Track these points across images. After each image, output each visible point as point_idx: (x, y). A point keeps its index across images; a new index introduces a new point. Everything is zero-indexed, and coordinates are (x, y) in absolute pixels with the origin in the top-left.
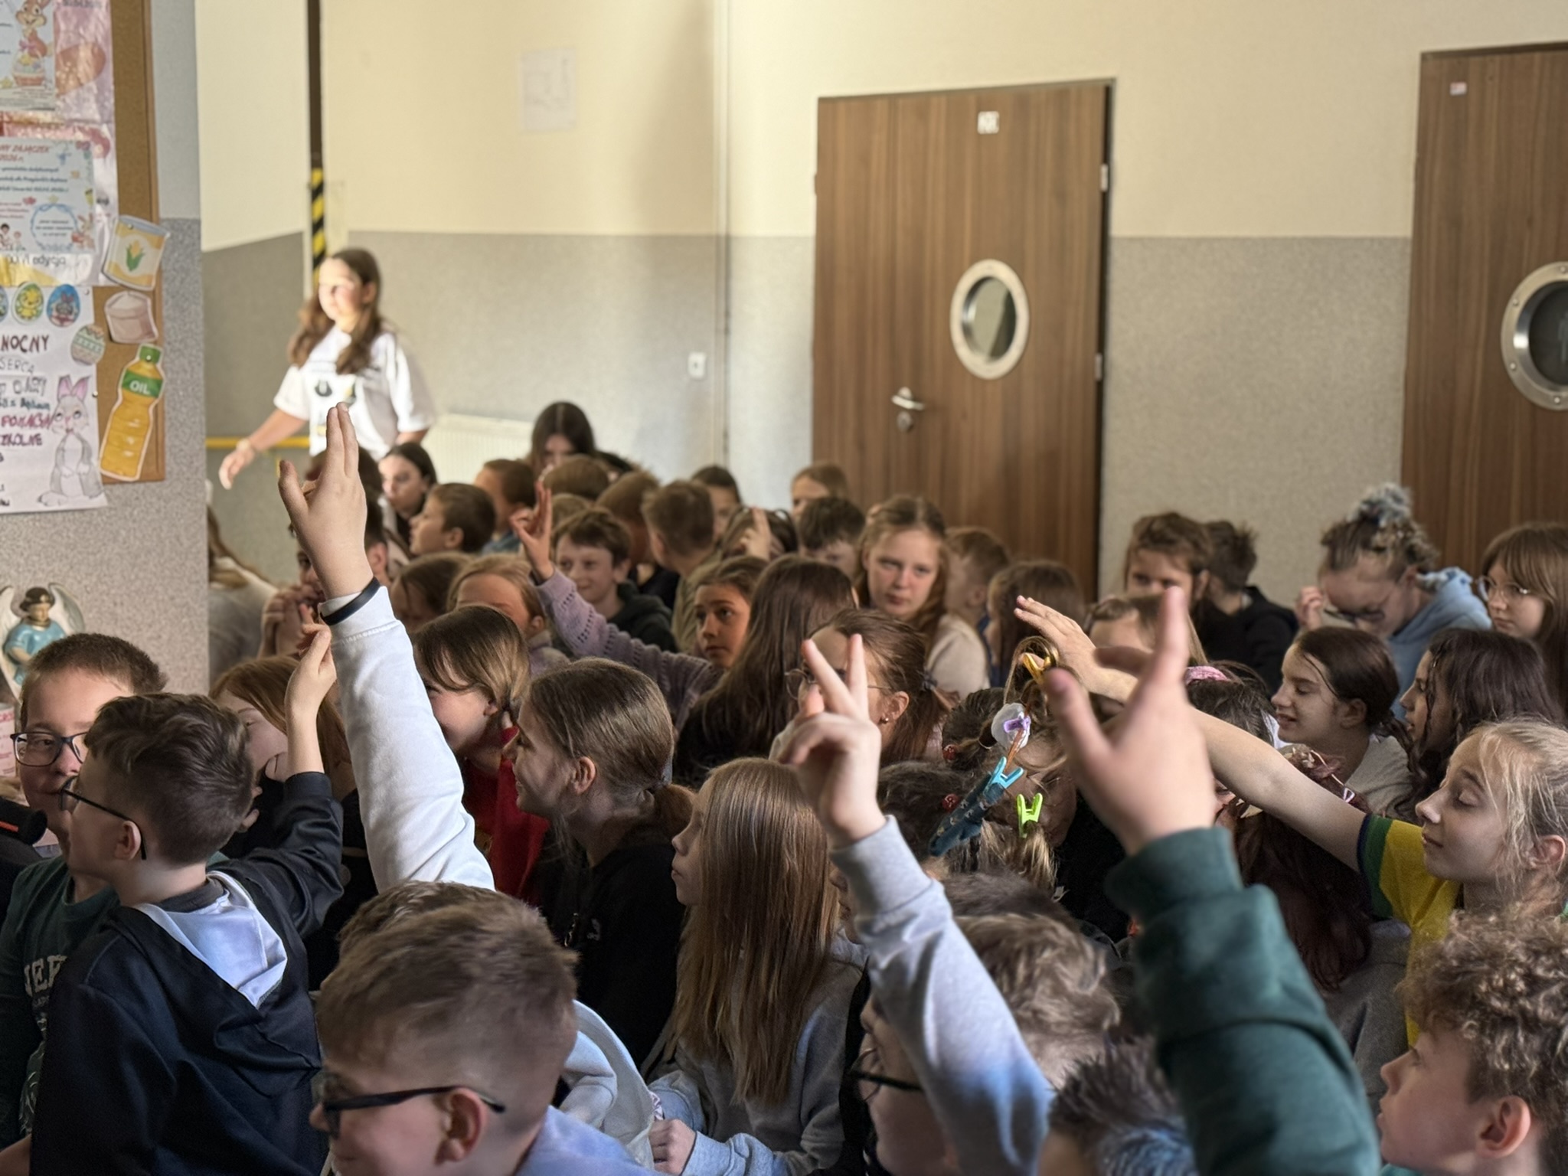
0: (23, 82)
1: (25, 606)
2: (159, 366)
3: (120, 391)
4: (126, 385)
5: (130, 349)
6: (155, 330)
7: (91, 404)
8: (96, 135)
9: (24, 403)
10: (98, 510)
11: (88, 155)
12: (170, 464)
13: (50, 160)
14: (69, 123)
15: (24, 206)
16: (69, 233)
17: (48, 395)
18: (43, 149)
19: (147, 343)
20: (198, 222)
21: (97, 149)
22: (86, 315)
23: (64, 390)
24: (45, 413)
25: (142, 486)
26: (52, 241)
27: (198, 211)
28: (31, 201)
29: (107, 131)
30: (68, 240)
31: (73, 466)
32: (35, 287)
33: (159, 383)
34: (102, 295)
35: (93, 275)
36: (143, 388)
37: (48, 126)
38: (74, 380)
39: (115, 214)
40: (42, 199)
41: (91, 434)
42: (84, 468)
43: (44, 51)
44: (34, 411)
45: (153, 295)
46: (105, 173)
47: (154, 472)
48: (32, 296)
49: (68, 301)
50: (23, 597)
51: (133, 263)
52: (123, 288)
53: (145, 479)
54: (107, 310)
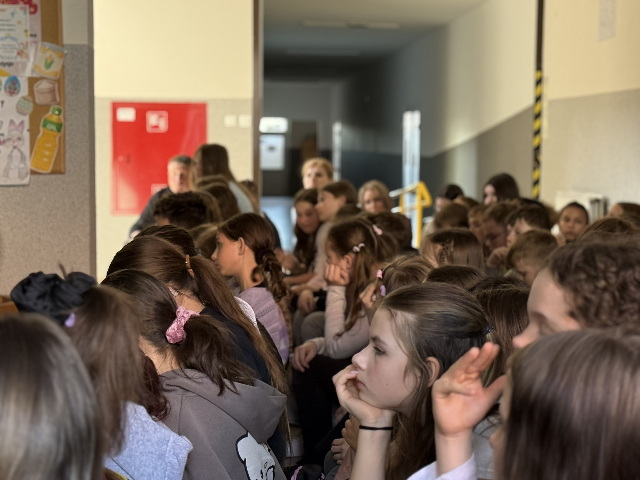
2: (61, 116)
3: (41, 129)
4: (45, 126)
5: (46, 108)
6: (58, 99)
7: (26, 135)
8: (30, 3)
11: (25, 13)
12: (69, 166)
16: (16, 51)
18: (3, 10)
21: (30, 10)
22: (24, 90)
23: (12, 127)
25: (51, 176)
26: (7, 55)
31: (16, 163)
33: (61, 125)
34: (32, 82)
36: (54, 127)
38: (17, 122)
40: (2, 34)
42: (22, 166)
45: (58, 81)
47: (59, 169)
49: (14, 84)
51: (48, 66)
52: (43, 78)
53: (53, 172)
54: (35, 89)
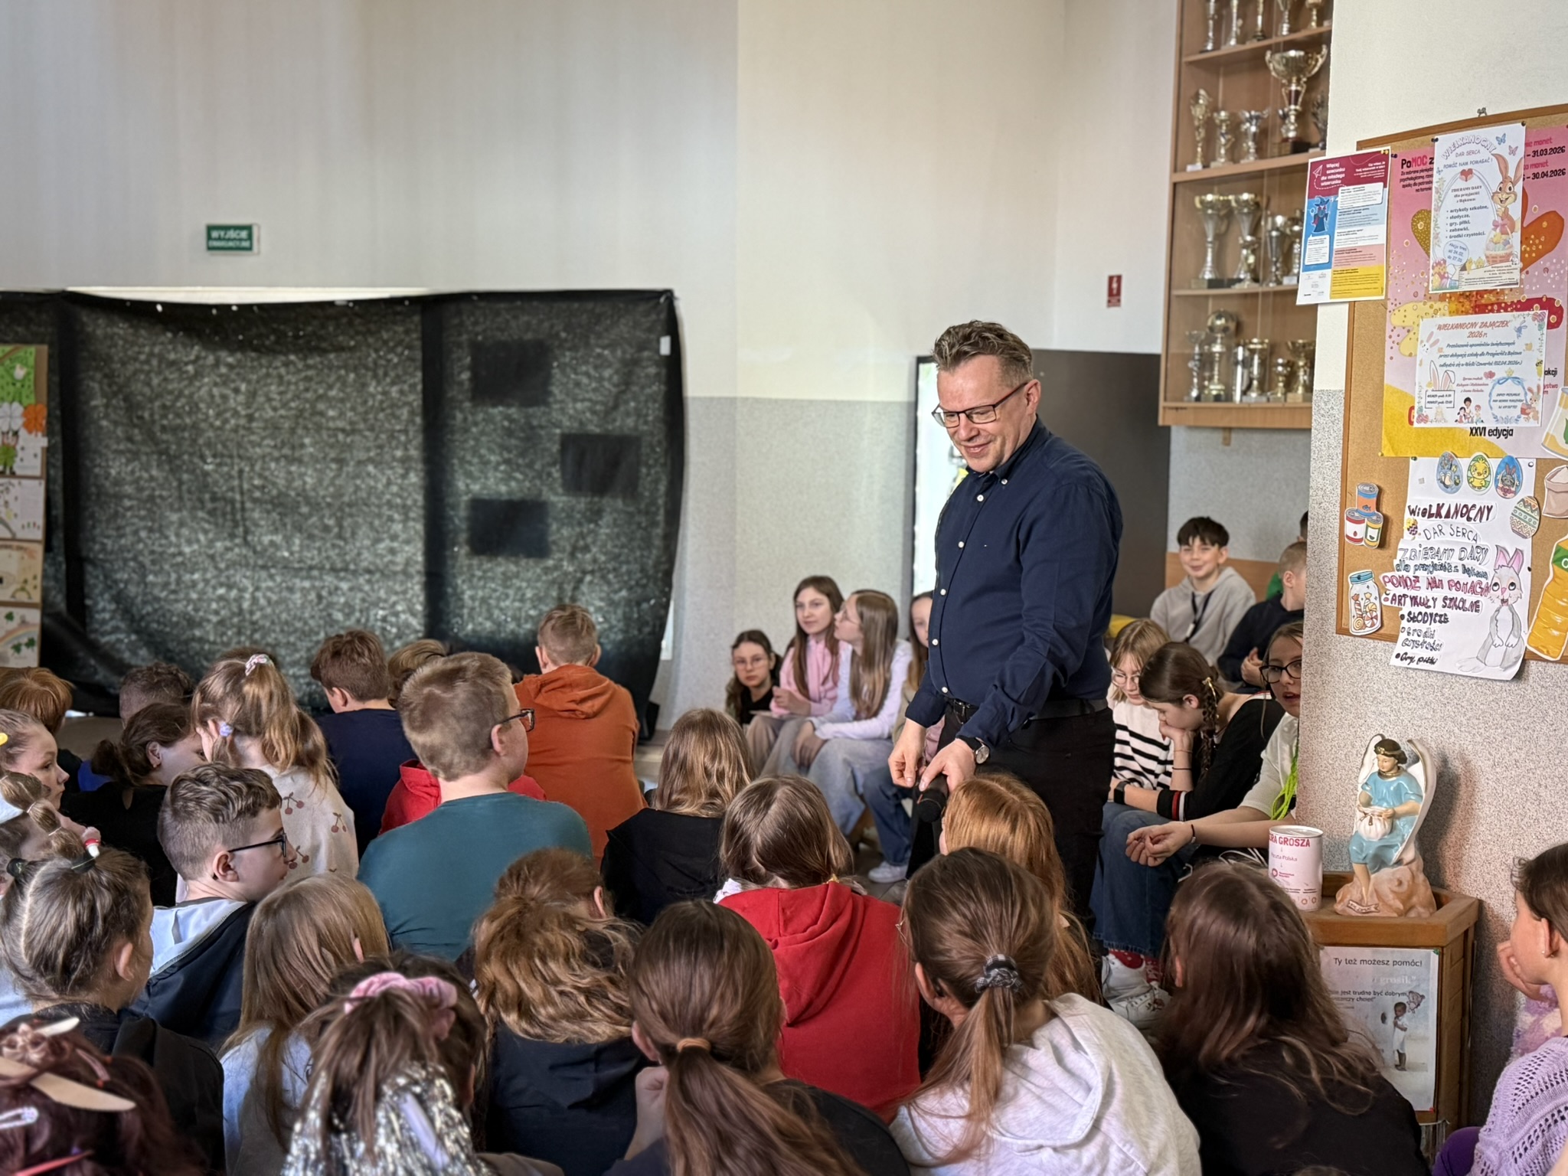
0: (1493, 260)
3: (1551, 568)
4: (1558, 561)
8: (1551, 305)
9: (1466, 570)
13: (1509, 336)
15: (1484, 381)
17: (1487, 565)
21: (1550, 319)
22: (1527, 487)
24: (1484, 581)
26: (1505, 413)
28: (1491, 375)
29: (1561, 301)
32: (1483, 458)
34: (1543, 467)
35: (1537, 448)
39: (1562, 384)
40: (1500, 372)
43: (1513, 227)
44: (1475, 579)
48: (1482, 466)
49: (1510, 472)
54: (1546, 483)
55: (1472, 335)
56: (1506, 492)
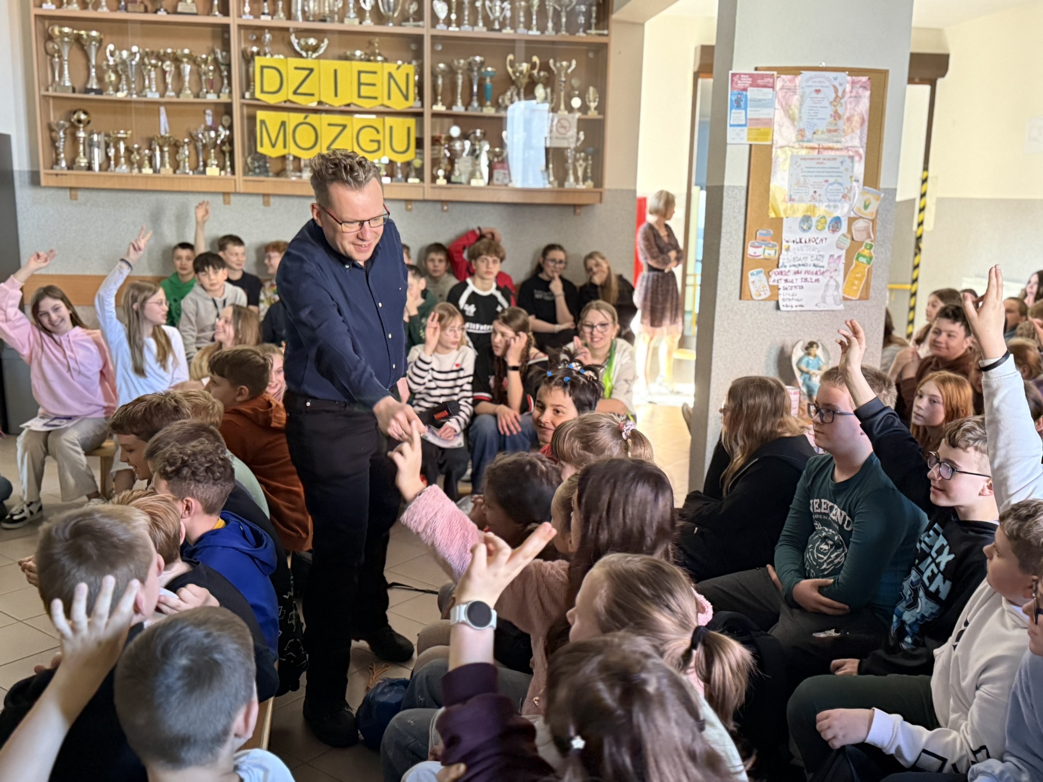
0: (829, 131)
1: (807, 348)
2: (872, 251)
3: (854, 261)
4: (857, 259)
5: (861, 244)
6: (872, 236)
7: (842, 267)
8: (857, 153)
9: (814, 265)
10: (840, 311)
11: (852, 161)
12: (872, 293)
13: (836, 164)
14: (847, 148)
15: (824, 183)
16: (841, 195)
17: (825, 263)
18: (835, 159)
19: (868, 241)
20: (895, 190)
21: (857, 158)
22: (844, 229)
23: (831, 260)
24: (822, 270)
25: (858, 302)
26: (832, 198)
27: (896, 184)
28: (827, 181)
29: (862, 151)
30: (840, 197)
31: (831, 292)
32: (824, 217)
33: (871, 258)
34: (851, 221)
35: (849, 212)
36: (864, 260)
37: (838, 149)
38: (836, 257)
39: (861, 186)
40: (831, 180)
41: (840, 279)
42: (836, 293)
43: (840, 117)
44: (818, 269)
45: (873, 221)
46: (859, 169)
47: (865, 296)
48: (823, 220)
49: (837, 223)
50: (806, 345)
51: (866, 207)
52: (861, 217)
53: (860, 299)
54: (853, 228)
55: (818, 163)
56: (834, 231)
